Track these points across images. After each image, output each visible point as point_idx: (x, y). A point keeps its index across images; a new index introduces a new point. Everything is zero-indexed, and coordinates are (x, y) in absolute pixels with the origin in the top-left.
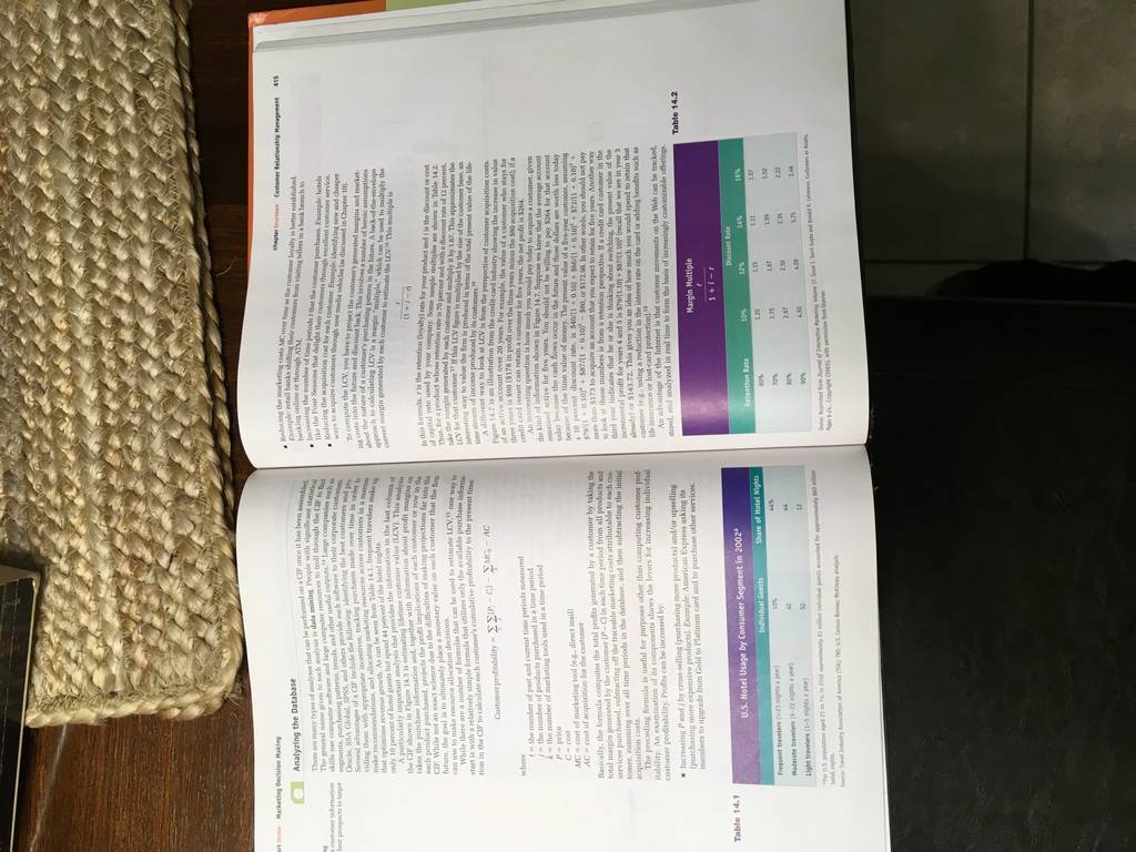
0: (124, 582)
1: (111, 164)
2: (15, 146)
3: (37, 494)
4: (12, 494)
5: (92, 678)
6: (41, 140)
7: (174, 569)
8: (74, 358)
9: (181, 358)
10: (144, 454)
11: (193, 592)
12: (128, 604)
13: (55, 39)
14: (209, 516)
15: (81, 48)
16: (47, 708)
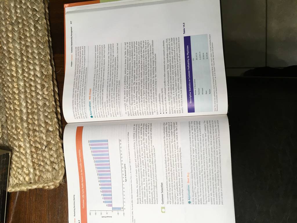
0: (33, 153)
1: (28, 44)
2: (3, 39)
3: (10, 131)
4: (3, 131)
5: (25, 179)
6: (10, 38)
7: (46, 150)
8: (19, 95)
9: (48, 95)
10: (38, 120)
11: (52, 156)
12: (34, 159)
13: (13, 11)
14: (55, 136)
15: (20, 14)
16: (13, 187)
